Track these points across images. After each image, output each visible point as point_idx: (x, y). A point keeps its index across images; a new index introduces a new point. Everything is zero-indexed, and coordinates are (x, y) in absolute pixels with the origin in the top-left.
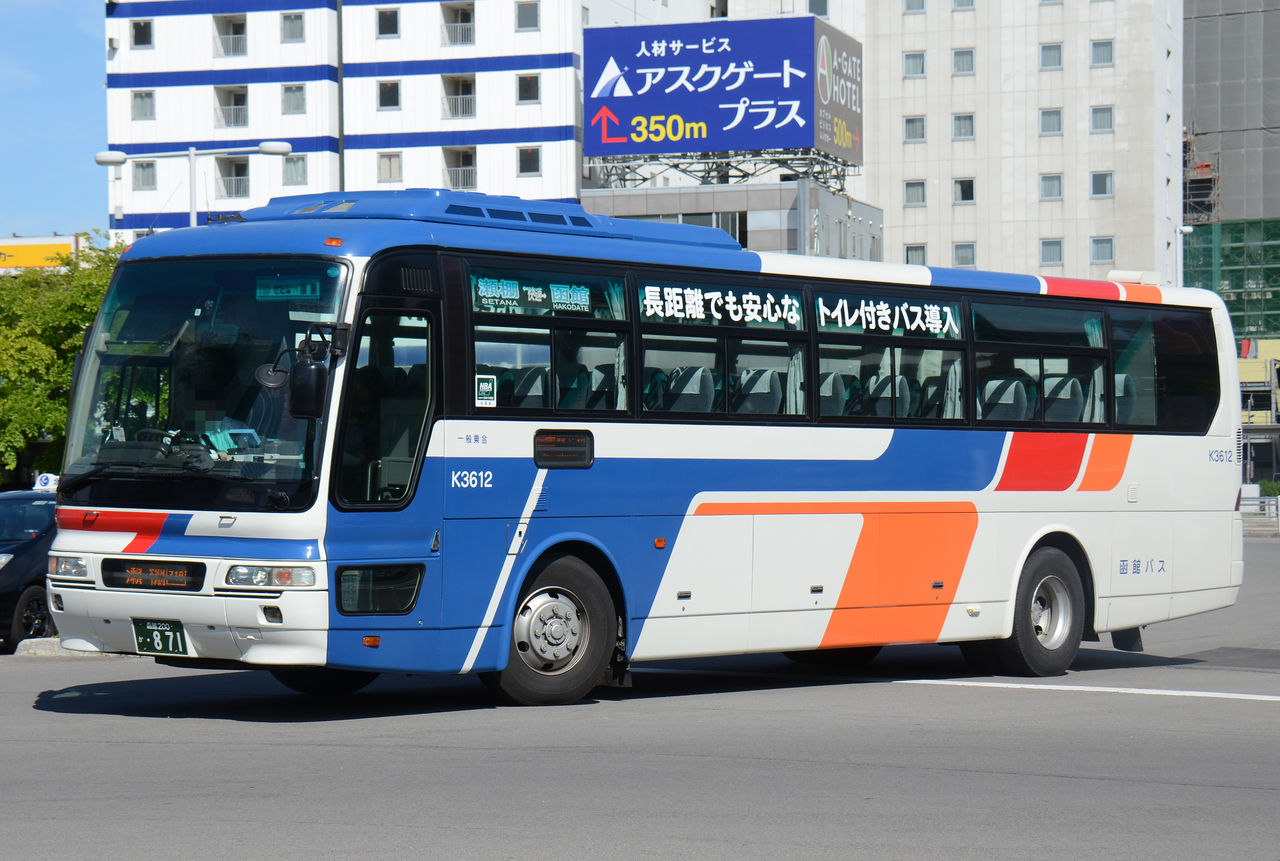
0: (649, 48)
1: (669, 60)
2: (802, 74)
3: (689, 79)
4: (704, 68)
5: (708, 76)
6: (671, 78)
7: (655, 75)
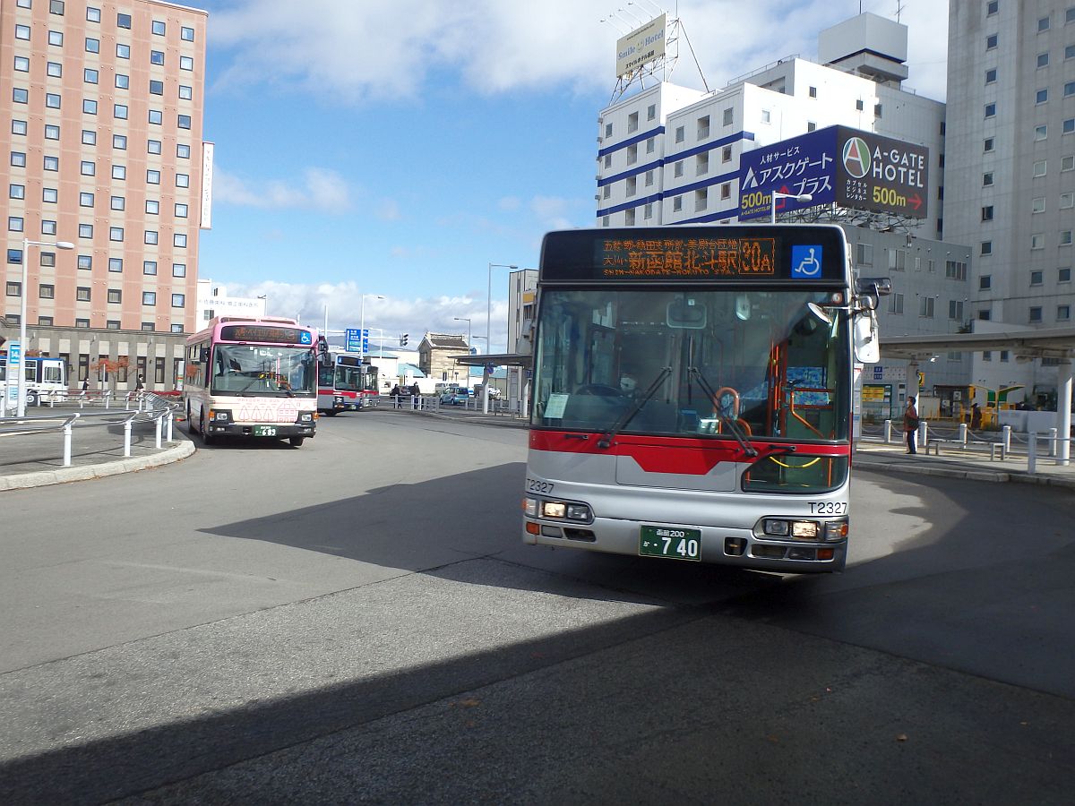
0: (766, 159)
1: (774, 163)
2: (831, 160)
3: (781, 172)
4: (788, 165)
5: (790, 168)
6: (774, 173)
7: (767, 173)
